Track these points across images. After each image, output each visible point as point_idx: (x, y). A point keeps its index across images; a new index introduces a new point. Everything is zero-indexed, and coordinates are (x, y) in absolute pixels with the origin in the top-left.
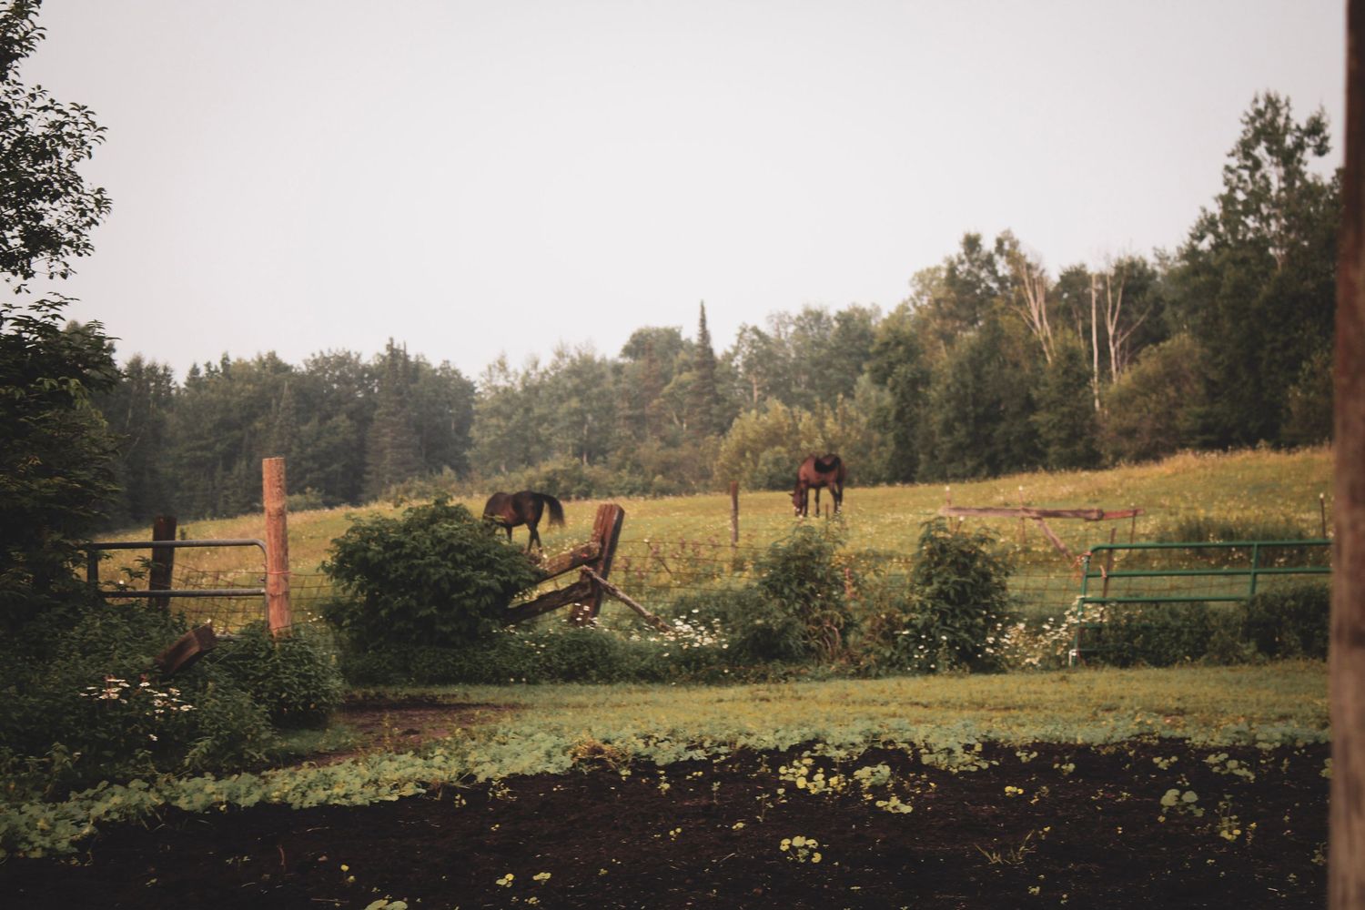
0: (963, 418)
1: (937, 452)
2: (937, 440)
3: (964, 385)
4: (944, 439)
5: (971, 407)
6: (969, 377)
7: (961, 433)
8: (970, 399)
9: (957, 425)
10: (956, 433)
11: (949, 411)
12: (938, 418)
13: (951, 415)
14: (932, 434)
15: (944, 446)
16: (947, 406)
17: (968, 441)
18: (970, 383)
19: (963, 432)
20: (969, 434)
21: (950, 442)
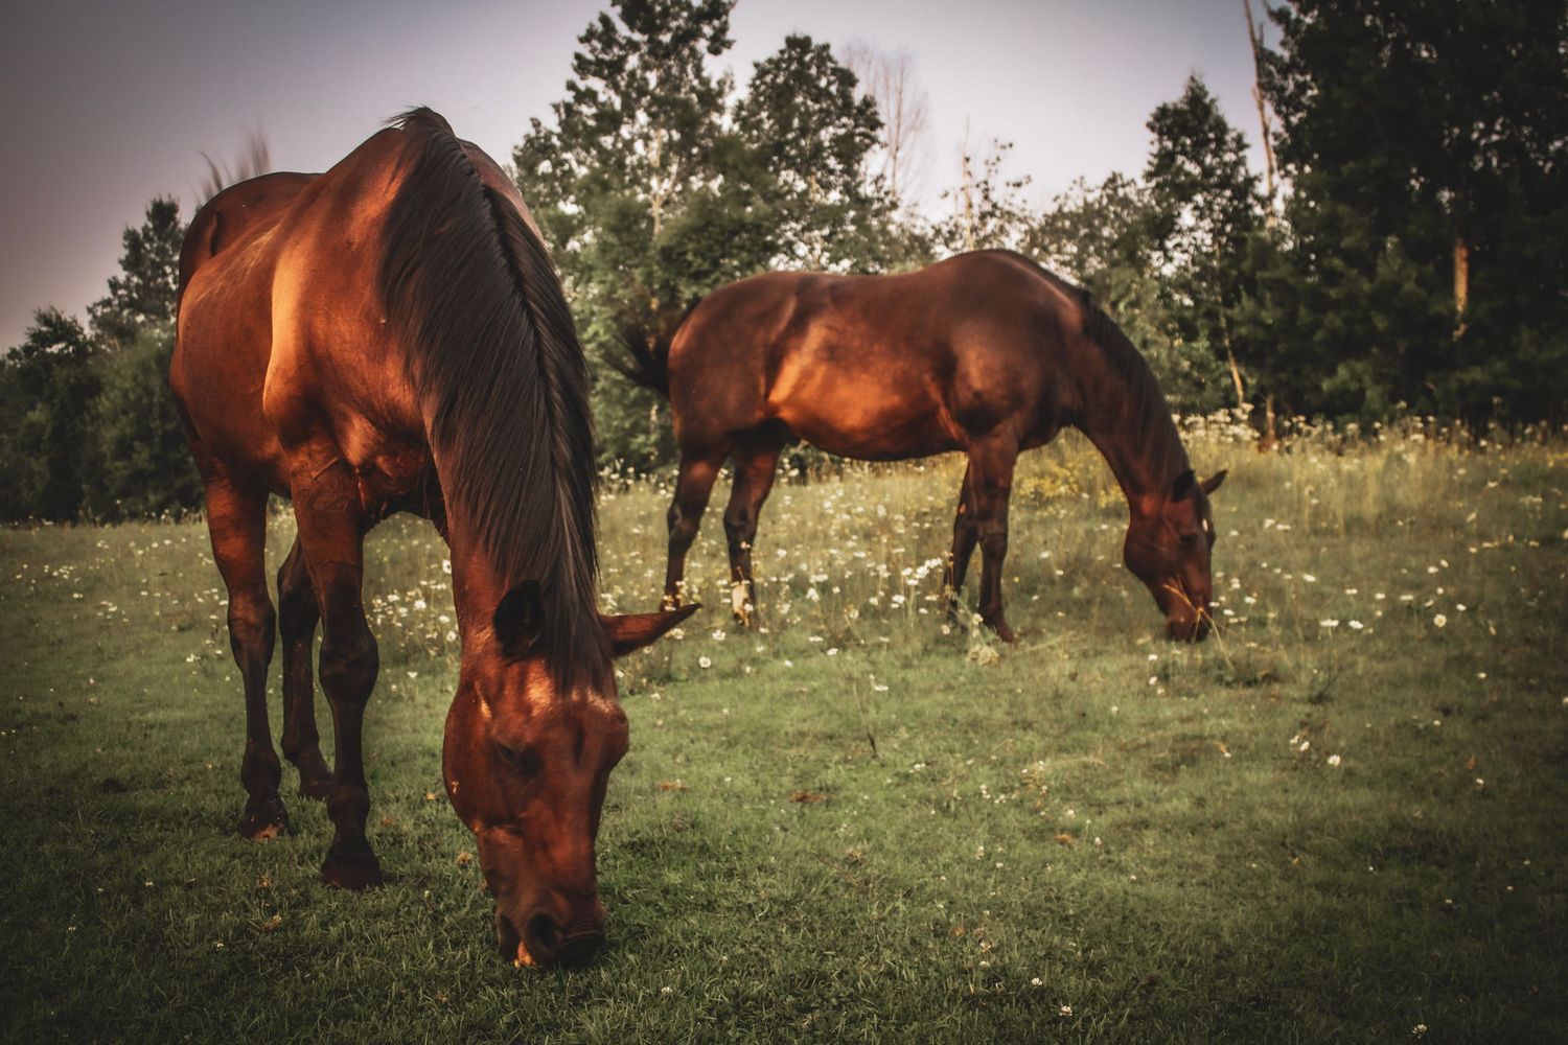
0: (145, 436)
1: (107, 482)
2: (108, 465)
3: (149, 392)
4: (119, 464)
5: (158, 422)
6: (156, 382)
7: (142, 456)
8: (156, 411)
9: (137, 444)
10: (135, 456)
11: (125, 426)
12: (109, 434)
13: (128, 431)
14: (101, 458)
15: (118, 474)
16: (123, 419)
17: (153, 467)
18: (157, 389)
19: (145, 455)
20: (153, 458)
21: (125, 468)
